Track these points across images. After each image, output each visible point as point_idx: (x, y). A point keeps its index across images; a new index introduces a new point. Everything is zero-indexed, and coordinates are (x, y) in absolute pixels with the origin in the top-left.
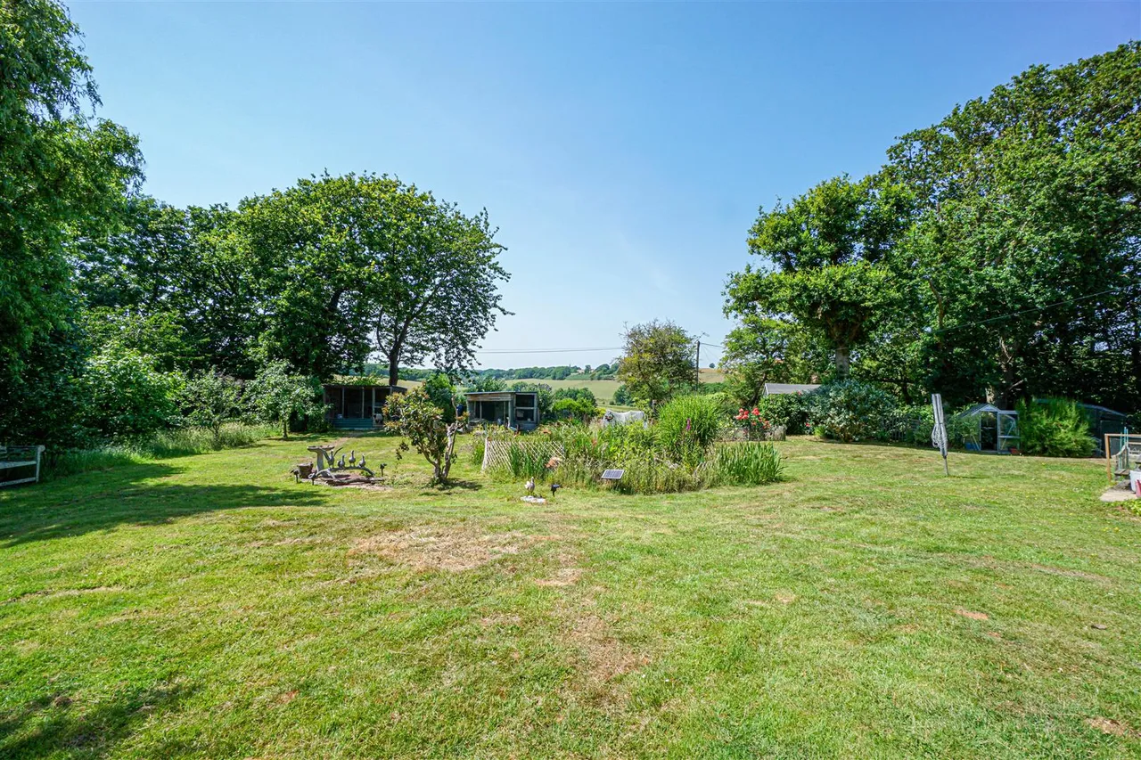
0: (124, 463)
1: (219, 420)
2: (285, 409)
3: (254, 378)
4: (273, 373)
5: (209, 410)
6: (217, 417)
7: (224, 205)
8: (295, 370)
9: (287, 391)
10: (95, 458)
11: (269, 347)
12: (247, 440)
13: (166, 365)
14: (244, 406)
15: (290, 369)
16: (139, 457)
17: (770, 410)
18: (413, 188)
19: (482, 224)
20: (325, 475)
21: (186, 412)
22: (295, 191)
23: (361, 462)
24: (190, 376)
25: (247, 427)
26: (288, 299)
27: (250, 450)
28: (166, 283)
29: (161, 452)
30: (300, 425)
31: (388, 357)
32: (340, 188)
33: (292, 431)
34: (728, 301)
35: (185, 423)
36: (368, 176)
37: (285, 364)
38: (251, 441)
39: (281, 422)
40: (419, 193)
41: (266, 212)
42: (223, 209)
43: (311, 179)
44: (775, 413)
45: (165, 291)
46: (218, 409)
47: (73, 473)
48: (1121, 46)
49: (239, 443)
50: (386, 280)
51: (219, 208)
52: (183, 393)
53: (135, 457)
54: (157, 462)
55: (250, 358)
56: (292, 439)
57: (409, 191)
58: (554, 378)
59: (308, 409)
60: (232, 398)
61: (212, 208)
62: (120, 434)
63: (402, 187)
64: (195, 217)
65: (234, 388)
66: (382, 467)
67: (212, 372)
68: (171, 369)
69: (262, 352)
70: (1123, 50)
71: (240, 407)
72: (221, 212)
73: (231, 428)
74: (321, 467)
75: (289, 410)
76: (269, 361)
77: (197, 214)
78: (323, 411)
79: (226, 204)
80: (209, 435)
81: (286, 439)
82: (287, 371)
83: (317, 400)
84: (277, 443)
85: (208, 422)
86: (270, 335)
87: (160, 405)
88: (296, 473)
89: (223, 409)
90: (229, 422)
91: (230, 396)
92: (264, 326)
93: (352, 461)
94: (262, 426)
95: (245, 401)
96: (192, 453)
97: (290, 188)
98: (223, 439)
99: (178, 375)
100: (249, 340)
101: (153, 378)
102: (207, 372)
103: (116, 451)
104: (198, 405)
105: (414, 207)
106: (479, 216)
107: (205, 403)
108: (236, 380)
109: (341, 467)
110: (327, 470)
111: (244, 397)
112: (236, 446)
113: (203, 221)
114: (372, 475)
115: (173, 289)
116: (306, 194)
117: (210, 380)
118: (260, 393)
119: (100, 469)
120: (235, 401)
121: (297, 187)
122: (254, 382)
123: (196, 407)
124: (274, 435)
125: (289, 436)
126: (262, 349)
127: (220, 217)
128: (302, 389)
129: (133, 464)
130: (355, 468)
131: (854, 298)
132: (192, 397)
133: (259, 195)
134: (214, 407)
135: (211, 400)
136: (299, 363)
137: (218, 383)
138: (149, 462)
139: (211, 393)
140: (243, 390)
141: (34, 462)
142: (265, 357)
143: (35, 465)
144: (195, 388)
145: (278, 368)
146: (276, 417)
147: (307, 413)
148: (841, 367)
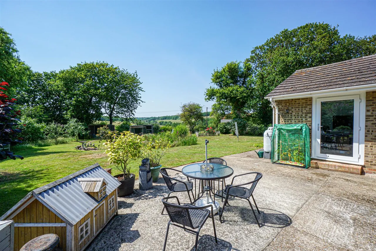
0: (31, 148)
1: (56, 136)
2: (76, 132)
3: (67, 124)
4: (72, 122)
5: (53, 134)
6: (56, 135)
7: (54, 71)
8: (79, 121)
9: (76, 128)
10: (23, 147)
11: (71, 114)
12: (65, 142)
13: (40, 121)
14: (64, 132)
15: (77, 121)
16: (34, 147)
17: (221, 127)
18: (113, 65)
19: (135, 76)
20: (84, 148)
21: (47, 135)
22: (76, 67)
23: (93, 145)
24: (47, 124)
25: (65, 138)
26: (75, 101)
27: (66, 144)
28: (37, 95)
29: (40, 145)
30: (81, 137)
31: (109, 116)
32: (90, 66)
33: (79, 139)
34: (206, 97)
35: (46, 137)
36: (98, 62)
37: (75, 120)
38: (66, 142)
39: (76, 137)
40: (114, 67)
41: (67, 74)
42: (54, 72)
43: (81, 63)
44: (222, 128)
45: (37, 98)
46: (56, 133)
47: (18, 151)
48: (307, 24)
49: (63, 143)
50: (105, 94)
51: (53, 72)
52: (45, 129)
53: (33, 147)
54: (40, 148)
55: (65, 118)
56: (79, 141)
57: (111, 66)
58: (173, 119)
59: (83, 132)
60: (60, 130)
61: (51, 72)
62: (28, 141)
63: (109, 66)
64: (45, 75)
65: (60, 127)
66: (99, 146)
67: (53, 123)
68: (41, 122)
69: (69, 116)
70: (307, 25)
71: (63, 132)
72: (54, 73)
73: (60, 139)
74: (83, 146)
75: (78, 133)
76: (71, 119)
77: (46, 75)
78: (88, 133)
79: (55, 71)
80: (54, 141)
81: (77, 141)
82: (76, 122)
83: (86, 130)
84: (75, 142)
85: (53, 137)
86: (71, 111)
87: (39, 133)
88: (76, 148)
89: (58, 133)
90: (60, 137)
91: (59, 130)
92: (69, 109)
93: (91, 145)
94: (70, 138)
95: (64, 131)
96: (49, 145)
97: (75, 66)
98: (58, 141)
99: (43, 124)
100: (65, 113)
101: (36, 125)
102: (52, 123)
103: (28, 145)
104: (50, 132)
105: (113, 71)
106: (135, 73)
107: (52, 132)
108: (61, 125)
109: (88, 146)
110: (84, 147)
111: (64, 129)
112: (62, 144)
113: (48, 76)
114: (96, 148)
115: (40, 97)
116: (80, 69)
117: (53, 125)
118: (69, 128)
119: (24, 150)
120: (61, 131)
121: (77, 66)
122: (67, 125)
123: (49, 133)
124: (74, 140)
125: (78, 140)
126: (69, 115)
127: (53, 75)
128: (81, 127)
129: (33, 148)
130: (92, 146)
131: (235, 96)
132: (48, 130)
133: (65, 69)
134: (55, 133)
135: (54, 131)
136: (80, 119)
137: (55, 126)
138: (38, 148)
139: (53, 129)
140: (63, 127)
141: (8, 148)
142: (70, 118)
143: (9, 149)
144: (49, 128)
145: (73, 121)
146: (74, 135)
147: (83, 133)
148: (238, 114)
